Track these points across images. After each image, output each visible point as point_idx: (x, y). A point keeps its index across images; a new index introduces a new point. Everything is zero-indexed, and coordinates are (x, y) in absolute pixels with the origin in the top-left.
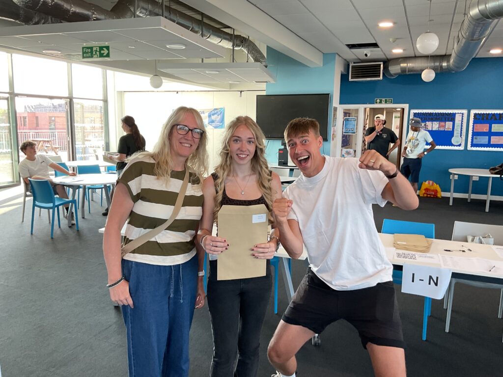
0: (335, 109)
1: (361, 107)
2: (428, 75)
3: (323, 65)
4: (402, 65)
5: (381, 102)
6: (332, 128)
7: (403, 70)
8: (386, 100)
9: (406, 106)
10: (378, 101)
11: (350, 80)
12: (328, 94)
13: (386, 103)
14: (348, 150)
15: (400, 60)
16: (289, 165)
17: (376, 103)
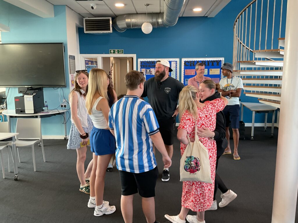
1: (99, 57)
2: (147, 28)
4: (127, 20)
6: (70, 75)
7: (128, 25)
9: (134, 56)
10: (112, 51)
11: (85, 32)
12: (62, 43)
13: (118, 53)
15: (125, 16)
16: (26, 112)
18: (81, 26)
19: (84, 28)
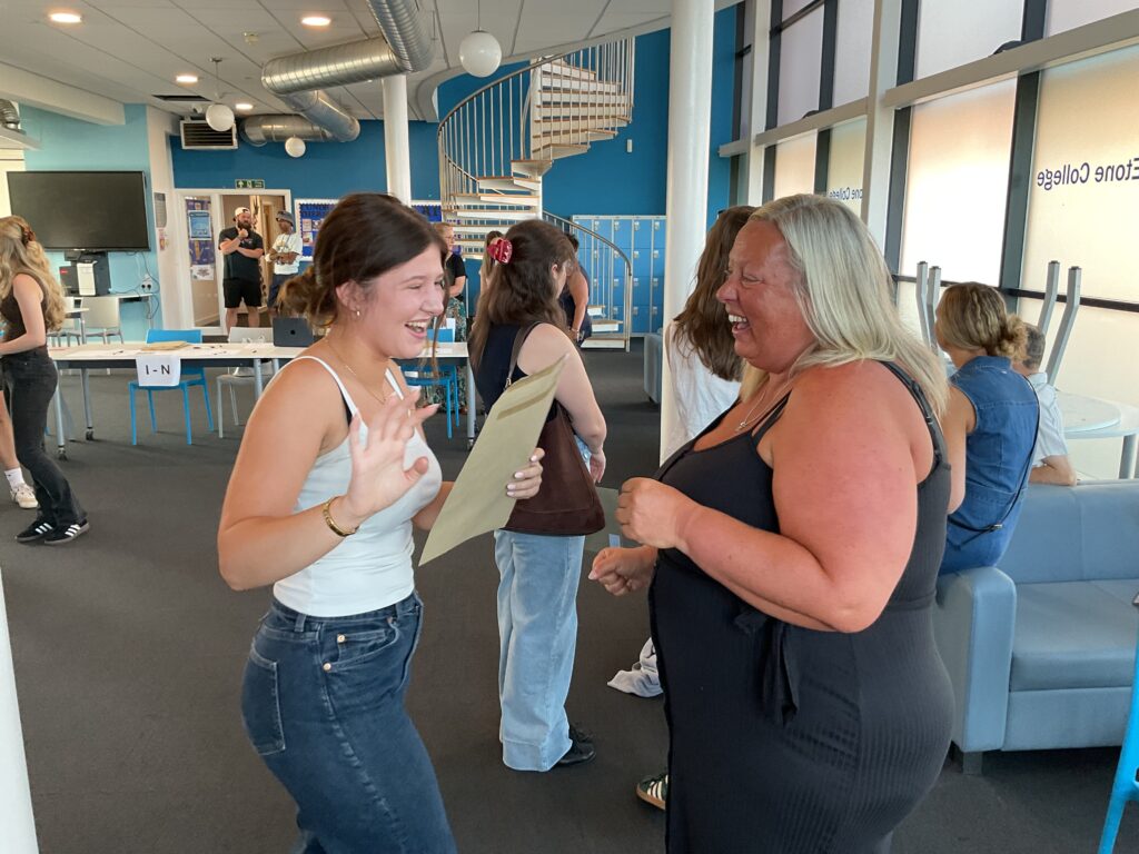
0: (162, 197)
1: (215, 195)
2: (295, 148)
3: (127, 123)
4: (264, 127)
5: (245, 186)
6: (157, 230)
7: (267, 135)
8: (253, 183)
9: (287, 193)
10: (241, 183)
11: (184, 147)
12: (140, 173)
13: (254, 185)
14: (203, 267)
15: (261, 119)
16: (81, 293)
17: (238, 186)
18: (176, 134)
19: (180, 137)
